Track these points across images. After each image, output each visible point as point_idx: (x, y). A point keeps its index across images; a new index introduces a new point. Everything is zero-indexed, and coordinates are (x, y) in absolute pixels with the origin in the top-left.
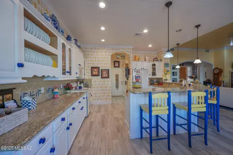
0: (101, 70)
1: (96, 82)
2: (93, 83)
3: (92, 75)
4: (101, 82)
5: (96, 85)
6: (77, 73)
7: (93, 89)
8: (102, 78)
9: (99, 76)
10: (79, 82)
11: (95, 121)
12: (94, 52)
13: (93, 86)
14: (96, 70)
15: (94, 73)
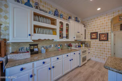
0: (99, 34)
1: (94, 43)
2: (92, 44)
3: (91, 39)
4: (99, 43)
5: (94, 46)
6: (74, 38)
7: (92, 48)
8: (100, 40)
9: (97, 39)
10: (80, 43)
11: (83, 72)
12: (93, 21)
13: (92, 46)
14: (94, 35)
15: (93, 37)
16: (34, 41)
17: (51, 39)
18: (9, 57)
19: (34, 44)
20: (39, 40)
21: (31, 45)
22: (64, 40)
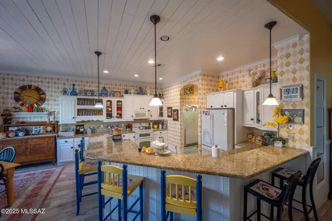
0: (173, 110)
1: (170, 124)
2: (168, 125)
4: (173, 125)
5: (170, 127)
6: (132, 116)
9: (172, 117)
16: (78, 122)
17: (95, 120)
18: (60, 133)
19: (80, 125)
20: (83, 121)
21: (77, 126)
22: (115, 120)
